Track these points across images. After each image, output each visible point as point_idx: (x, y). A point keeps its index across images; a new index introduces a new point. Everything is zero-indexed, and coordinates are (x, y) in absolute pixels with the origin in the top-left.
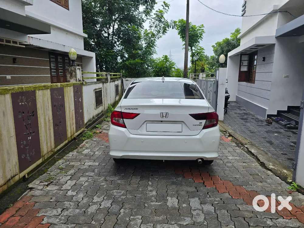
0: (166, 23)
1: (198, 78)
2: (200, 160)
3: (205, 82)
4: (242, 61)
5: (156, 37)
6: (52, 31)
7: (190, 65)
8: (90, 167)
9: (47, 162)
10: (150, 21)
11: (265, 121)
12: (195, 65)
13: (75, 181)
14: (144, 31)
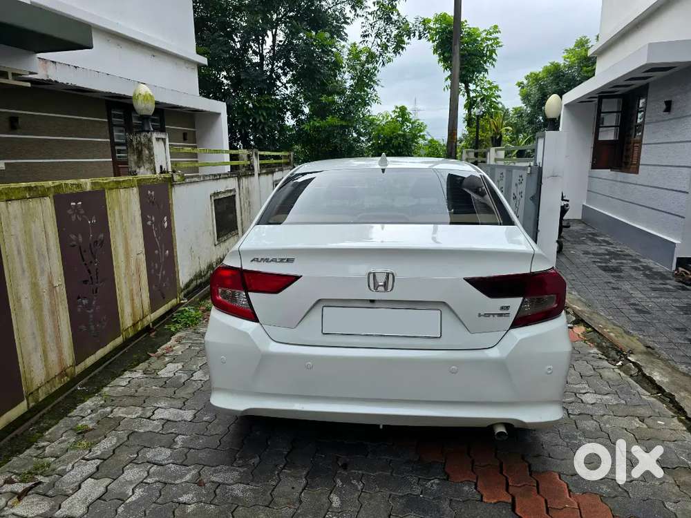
0: (403, 23)
1: (484, 162)
2: (501, 429)
3: (504, 171)
4: (602, 115)
5: (377, 62)
6: (96, 41)
7: (462, 129)
8: (168, 425)
9: (50, 407)
10: (364, 21)
11: (671, 276)
12: (475, 130)
13: (108, 481)
14: (349, 47)
